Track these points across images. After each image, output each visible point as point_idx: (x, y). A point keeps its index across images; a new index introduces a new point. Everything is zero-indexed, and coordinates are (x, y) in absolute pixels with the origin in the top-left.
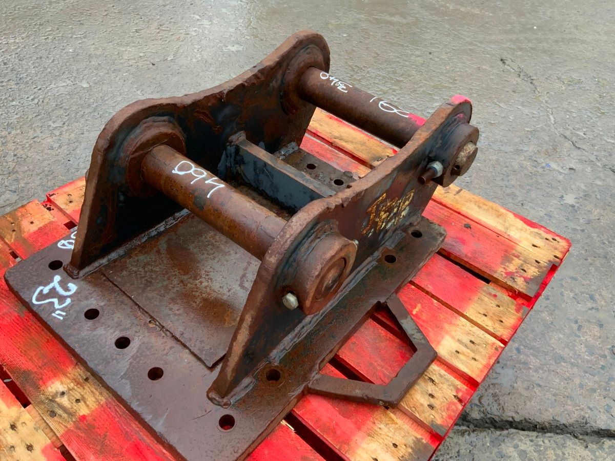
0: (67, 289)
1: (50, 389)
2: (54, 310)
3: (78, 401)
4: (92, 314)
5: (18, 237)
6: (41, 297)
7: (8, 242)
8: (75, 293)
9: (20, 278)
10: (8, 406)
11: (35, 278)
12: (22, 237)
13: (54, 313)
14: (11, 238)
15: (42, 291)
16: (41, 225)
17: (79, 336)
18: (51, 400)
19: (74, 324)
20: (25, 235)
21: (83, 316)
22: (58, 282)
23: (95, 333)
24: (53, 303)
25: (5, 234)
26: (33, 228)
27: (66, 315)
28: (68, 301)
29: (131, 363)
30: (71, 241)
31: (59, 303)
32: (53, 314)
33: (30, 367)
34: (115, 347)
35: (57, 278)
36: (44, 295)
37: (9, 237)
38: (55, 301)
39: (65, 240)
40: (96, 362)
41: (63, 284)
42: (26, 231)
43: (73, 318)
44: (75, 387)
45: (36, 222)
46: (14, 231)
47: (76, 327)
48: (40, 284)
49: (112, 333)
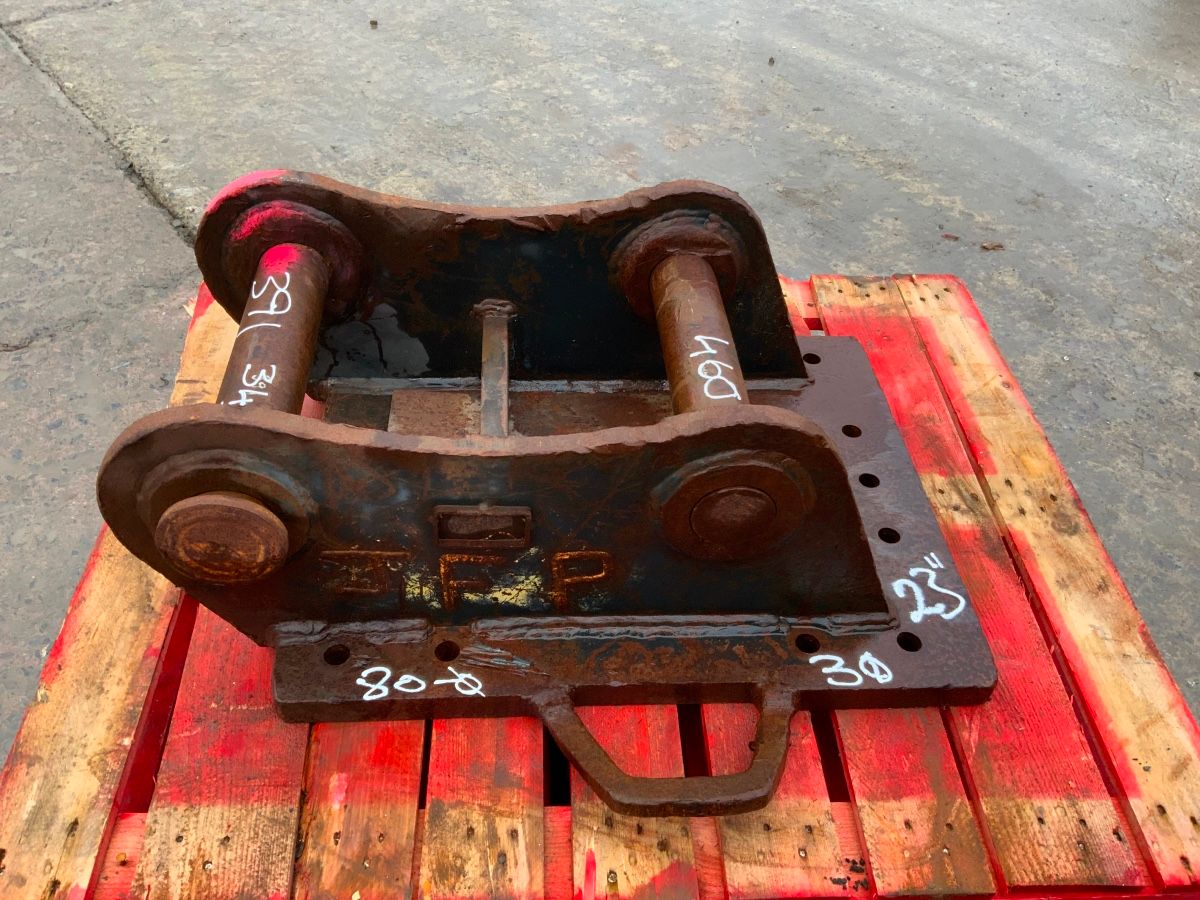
0: (908, 590)
1: (970, 522)
2: (937, 570)
3: (942, 492)
4: (889, 536)
5: (947, 804)
6: (951, 603)
7: (967, 802)
8: (899, 578)
9: (973, 655)
10: (1023, 534)
11: (950, 639)
12: (938, 800)
13: (939, 568)
14: (959, 810)
15: (947, 611)
16: (893, 804)
17: (919, 519)
18: (972, 510)
19: (918, 536)
20: (931, 800)
21: (902, 539)
22: (917, 609)
23: (897, 511)
24: (937, 583)
25: (968, 830)
26: (910, 807)
27: (925, 554)
28: (913, 572)
29: (873, 455)
30: (866, 672)
31: (928, 577)
32: (942, 567)
33: (987, 563)
34: (881, 482)
35: (916, 617)
36: (945, 603)
37: (963, 815)
38: (931, 583)
39: (875, 680)
40: (911, 480)
41: (910, 603)
42: (927, 811)
43: (917, 546)
44: (939, 506)
45: (899, 819)
46: (949, 826)
47: (917, 532)
48: (945, 623)
49: (877, 497)
